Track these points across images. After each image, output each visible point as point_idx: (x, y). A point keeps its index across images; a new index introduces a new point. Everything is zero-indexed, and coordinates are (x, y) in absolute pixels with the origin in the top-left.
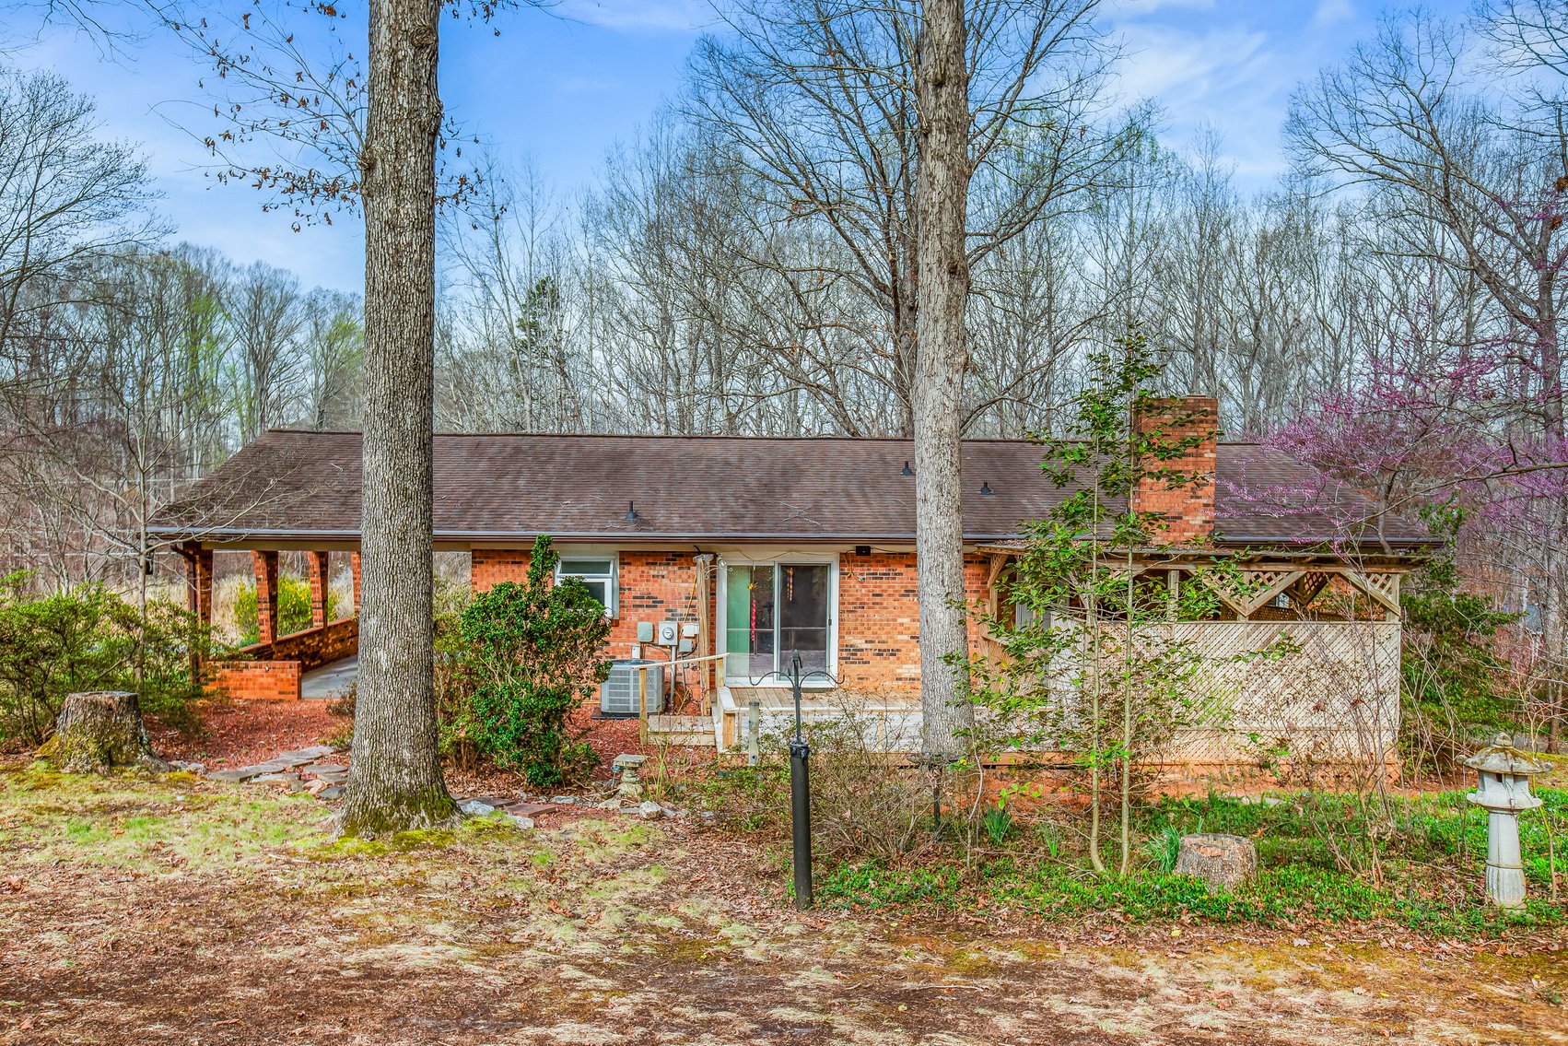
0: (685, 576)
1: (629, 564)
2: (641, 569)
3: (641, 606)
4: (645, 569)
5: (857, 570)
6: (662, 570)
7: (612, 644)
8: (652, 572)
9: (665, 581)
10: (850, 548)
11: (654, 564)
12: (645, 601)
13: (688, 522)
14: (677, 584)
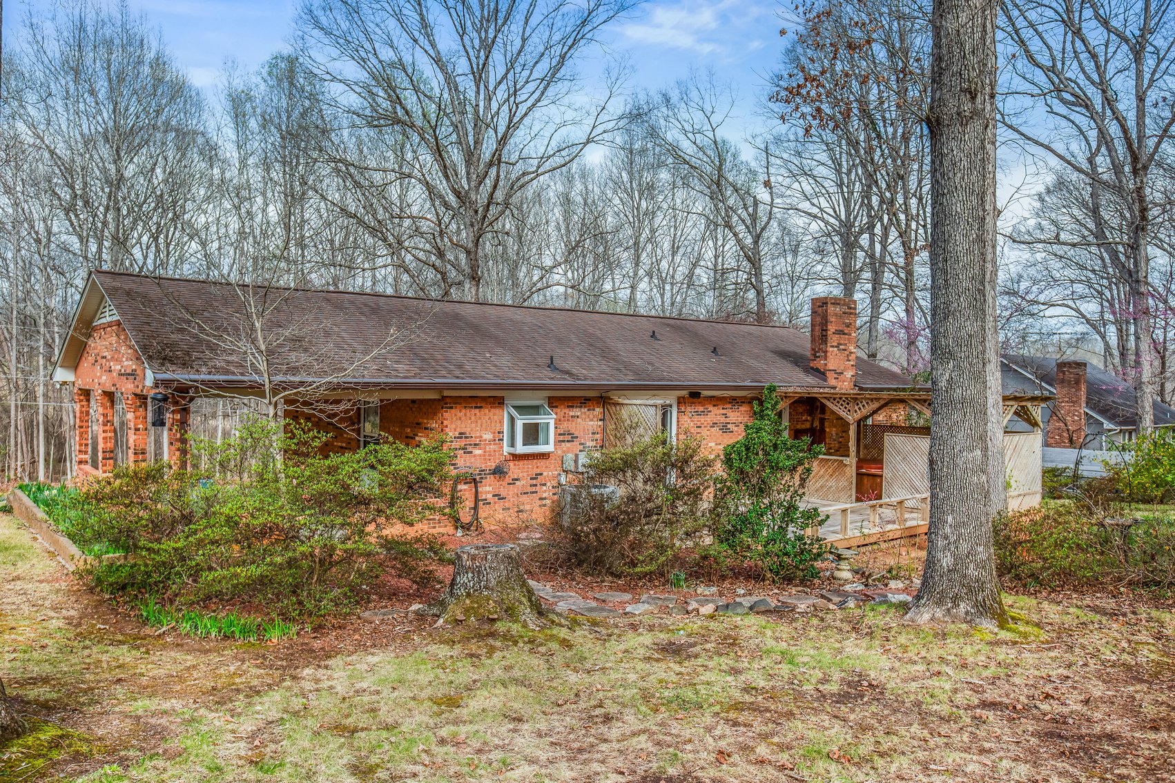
0: (591, 416)
1: (556, 407)
2: (564, 411)
3: (564, 441)
4: (567, 411)
5: (689, 409)
6: (576, 412)
7: (545, 474)
8: (571, 414)
9: (579, 420)
10: (684, 393)
11: (572, 407)
12: (566, 437)
13: (595, 373)
14: (587, 422)
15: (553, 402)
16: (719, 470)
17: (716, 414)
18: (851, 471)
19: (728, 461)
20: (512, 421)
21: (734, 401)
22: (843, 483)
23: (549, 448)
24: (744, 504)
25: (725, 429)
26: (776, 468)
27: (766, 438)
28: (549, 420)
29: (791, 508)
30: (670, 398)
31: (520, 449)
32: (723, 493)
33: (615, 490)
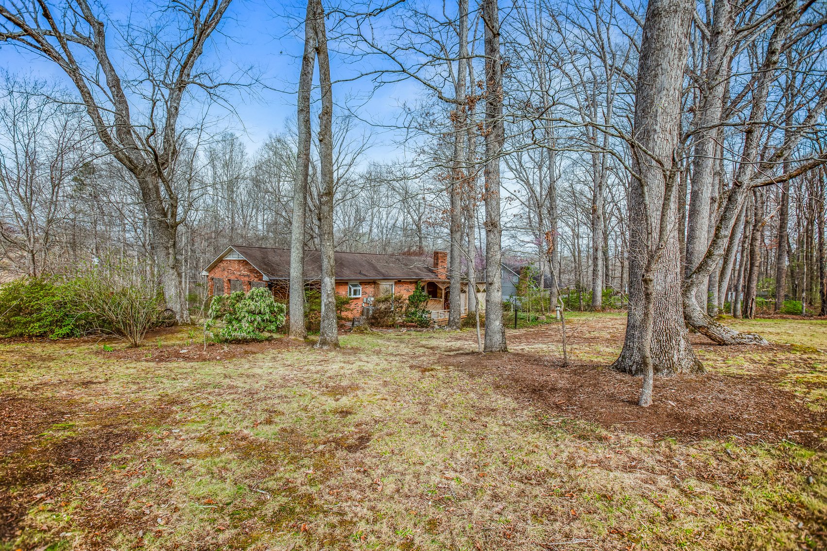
0: (371, 287)
1: (362, 285)
4: (364, 286)
5: (398, 285)
7: (359, 303)
8: (366, 287)
9: (368, 289)
10: (396, 281)
11: (366, 285)
12: (364, 293)
13: (372, 275)
14: (370, 289)
15: (361, 283)
16: (407, 301)
17: (405, 286)
18: (443, 303)
19: (409, 300)
20: (350, 288)
21: (411, 283)
22: (441, 306)
23: (360, 296)
24: (413, 310)
25: (408, 291)
26: (420, 301)
27: (418, 294)
28: (360, 288)
29: (424, 310)
30: (392, 283)
31: (353, 296)
32: (408, 307)
33: (382, 306)
